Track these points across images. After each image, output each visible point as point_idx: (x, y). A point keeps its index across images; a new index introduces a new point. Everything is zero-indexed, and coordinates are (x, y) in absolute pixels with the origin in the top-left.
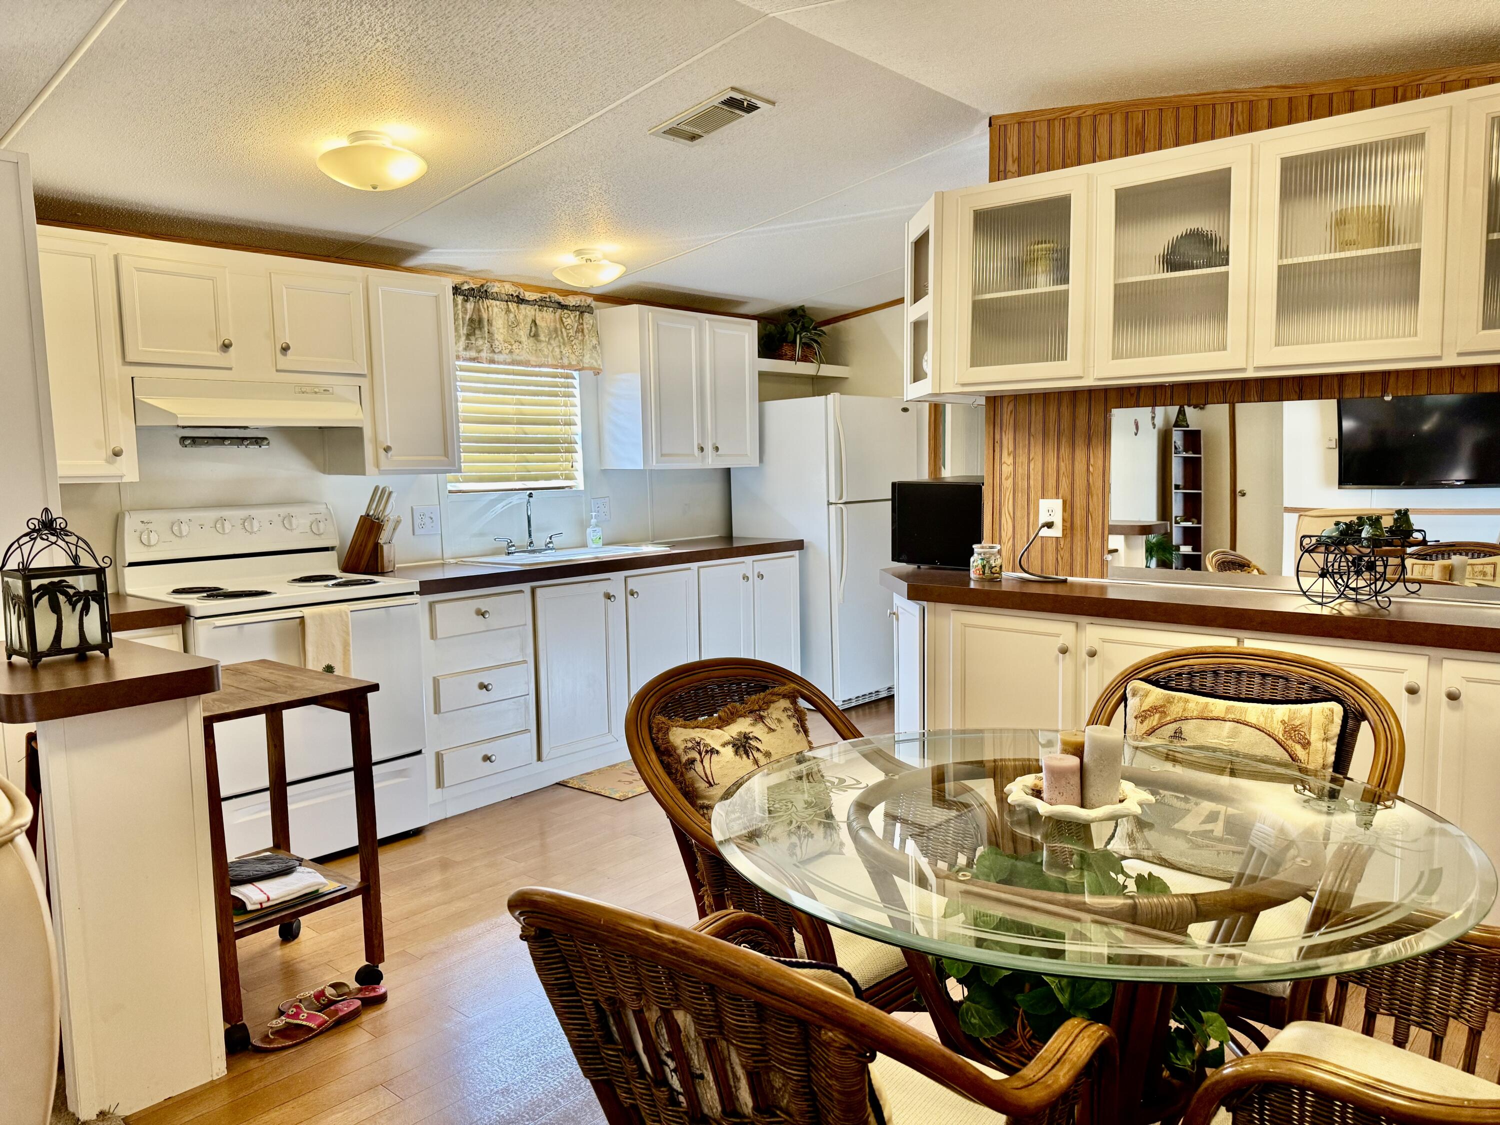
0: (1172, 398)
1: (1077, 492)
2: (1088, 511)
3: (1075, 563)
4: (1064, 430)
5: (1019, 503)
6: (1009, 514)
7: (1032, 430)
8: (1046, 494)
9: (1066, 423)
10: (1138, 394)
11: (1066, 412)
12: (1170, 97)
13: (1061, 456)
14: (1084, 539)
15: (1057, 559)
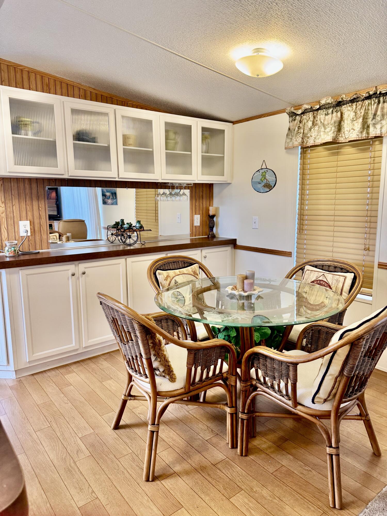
0: (68, 184)
1: (35, 218)
2: (40, 224)
3: (37, 245)
4: (27, 193)
5: (10, 223)
6: (5, 228)
7: (13, 193)
8: (22, 219)
9: (28, 191)
10: (56, 181)
11: (27, 186)
12: (59, 77)
13: (27, 204)
14: (40, 235)
15: (29, 244)
